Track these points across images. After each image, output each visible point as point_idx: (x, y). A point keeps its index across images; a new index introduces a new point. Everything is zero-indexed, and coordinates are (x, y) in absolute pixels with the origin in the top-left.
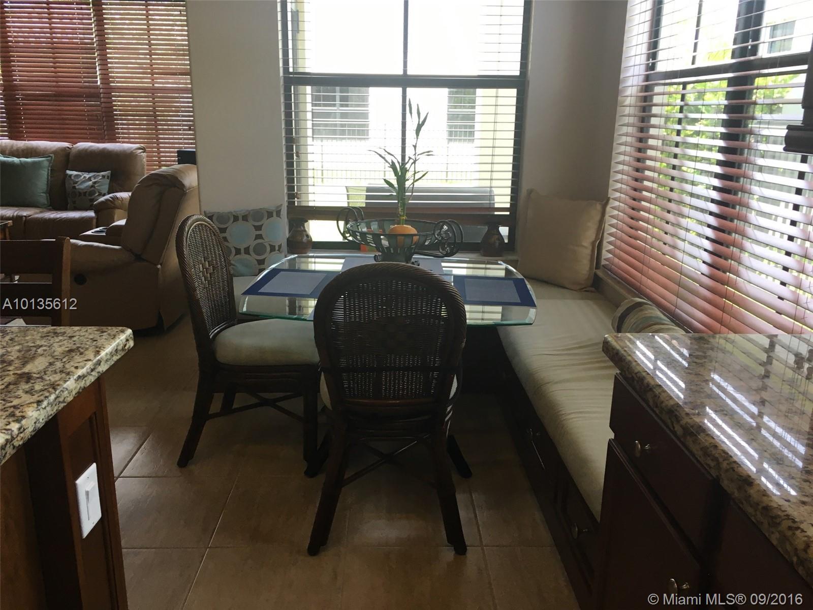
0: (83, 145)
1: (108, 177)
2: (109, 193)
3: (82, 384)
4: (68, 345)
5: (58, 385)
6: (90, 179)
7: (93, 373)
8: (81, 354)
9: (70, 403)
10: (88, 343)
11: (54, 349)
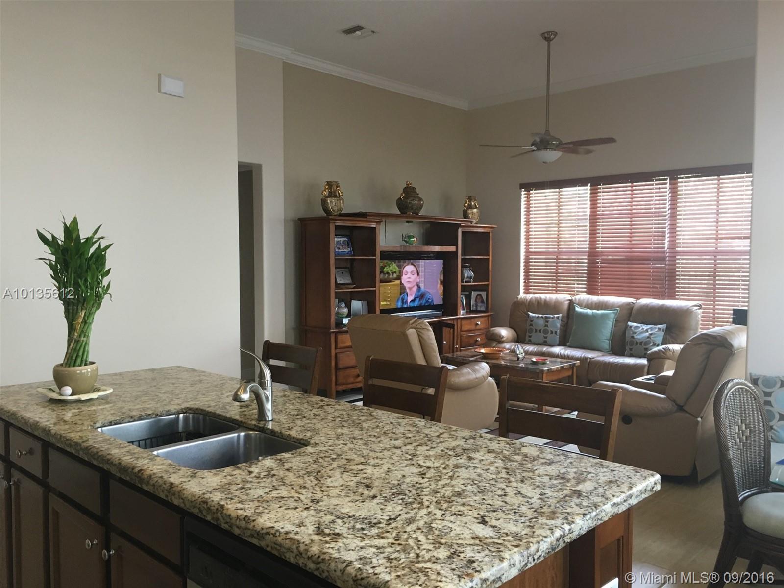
0: (644, 301)
1: (663, 329)
2: (662, 344)
3: (616, 510)
4: (609, 476)
5: (599, 506)
6: (647, 331)
7: (625, 504)
8: (618, 486)
9: (605, 522)
10: (624, 479)
11: (599, 477)
